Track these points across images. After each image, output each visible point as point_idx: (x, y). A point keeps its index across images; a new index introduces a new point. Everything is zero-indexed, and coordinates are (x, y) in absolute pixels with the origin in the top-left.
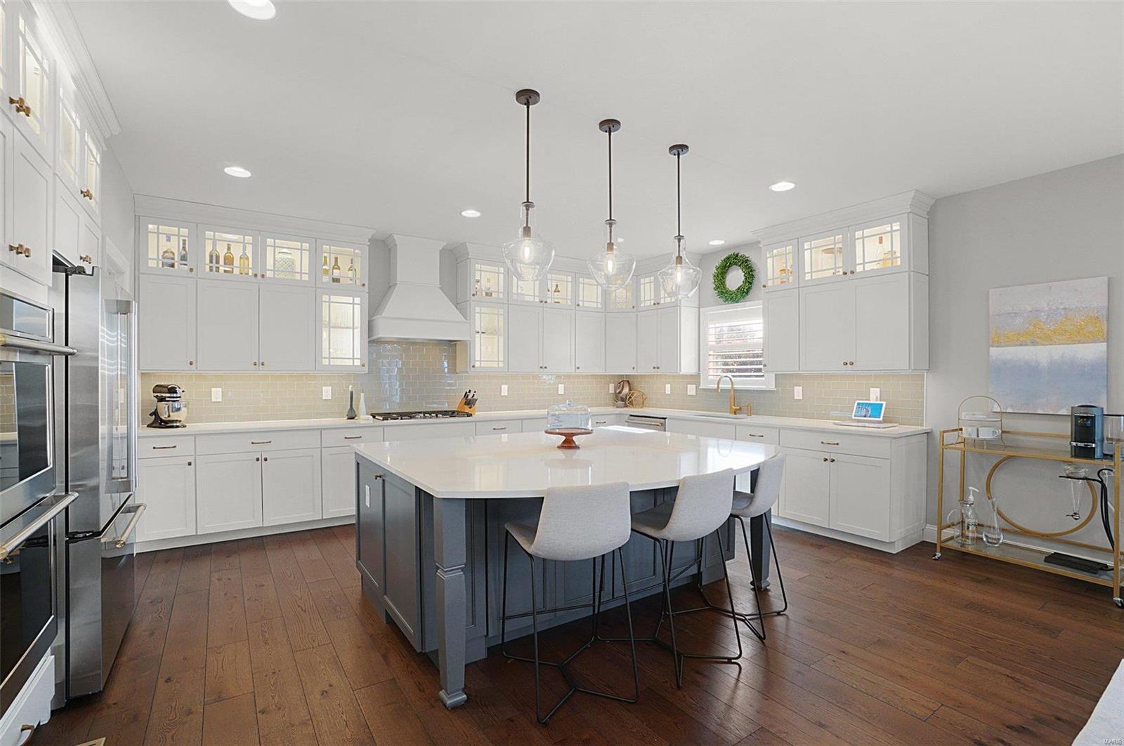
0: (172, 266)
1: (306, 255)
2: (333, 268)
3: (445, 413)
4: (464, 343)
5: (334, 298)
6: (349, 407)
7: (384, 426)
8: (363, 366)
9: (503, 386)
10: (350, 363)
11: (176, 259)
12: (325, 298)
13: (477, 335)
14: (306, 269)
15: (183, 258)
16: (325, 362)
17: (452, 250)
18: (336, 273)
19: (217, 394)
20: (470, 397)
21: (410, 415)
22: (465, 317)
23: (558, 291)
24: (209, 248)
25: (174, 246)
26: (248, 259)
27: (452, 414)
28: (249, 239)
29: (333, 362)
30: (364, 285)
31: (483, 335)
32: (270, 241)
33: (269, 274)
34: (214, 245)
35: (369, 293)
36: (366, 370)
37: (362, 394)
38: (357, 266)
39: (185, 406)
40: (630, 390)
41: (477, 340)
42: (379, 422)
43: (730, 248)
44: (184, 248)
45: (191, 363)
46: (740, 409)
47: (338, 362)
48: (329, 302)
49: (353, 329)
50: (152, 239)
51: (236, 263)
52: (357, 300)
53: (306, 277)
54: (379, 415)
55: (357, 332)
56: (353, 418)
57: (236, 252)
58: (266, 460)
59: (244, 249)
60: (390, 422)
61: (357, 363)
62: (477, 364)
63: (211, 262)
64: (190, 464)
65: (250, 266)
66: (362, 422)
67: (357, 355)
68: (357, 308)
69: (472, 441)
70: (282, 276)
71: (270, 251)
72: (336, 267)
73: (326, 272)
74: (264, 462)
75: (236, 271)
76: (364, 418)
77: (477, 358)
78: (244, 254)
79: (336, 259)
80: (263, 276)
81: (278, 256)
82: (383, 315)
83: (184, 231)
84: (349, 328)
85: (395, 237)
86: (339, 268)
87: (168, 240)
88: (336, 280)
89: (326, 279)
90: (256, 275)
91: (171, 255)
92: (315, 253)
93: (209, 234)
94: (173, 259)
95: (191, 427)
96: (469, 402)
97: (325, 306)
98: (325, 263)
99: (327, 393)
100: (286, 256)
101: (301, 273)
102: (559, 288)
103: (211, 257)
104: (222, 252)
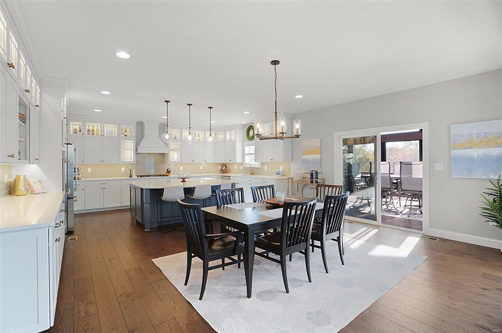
0: (77, 133)
1: (116, 128)
2: (125, 132)
3: (160, 175)
4: (167, 154)
5: (125, 141)
6: (130, 174)
7: (140, 179)
8: (134, 161)
9: (181, 167)
10: (130, 160)
11: (78, 131)
12: (122, 141)
13: (171, 151)
14: (116, 133)
15: (80, 131)
16: (122, 160)
17: (163, 124)
18: (126, 133)
19: (89, 170)
20: (169, 170)
21: (149, 176)
22: (167, 146)
23: (199, 136)
24: (87, 128)
25: (77, 127)
26: (99, 130)
27: (164, 175)
28: (99, 125)
29: (125, 160)
30: (134, 137)
31: (173, 151)
32: (105, 125)
33: (105, 135)
34: (89, 127)
35: (136, 139)
36: (135, 162)
37: (134, 170)
38: (132, 130)
39: (81, 173)
40: (226, 167)
41: (171, 153)
42: (139, 178)
43: (250, 124)
44: (80, 128)
45: (83, 161)
46: (252, 173)
47: (126, 160)
48: (124, 142)
49: (131, 150)
50: (71, 126)
51: (95, 131)
52: (132, 141)
53: (116, 135)
54: (139, 176)
55: (132, 151)
56: (131, 177)
57: (95, 128)
58: (105, 188)
59: (98, 127)
60: (142, 178)
61: (132, 160)
62: (171, 160)
63: (88, 132)
64: (83, 189)
65: (100, 132)
66: (134, 178)
67: (132, 158)
68: (132, 144)
69: (169, 184)
70: (109, 135)
71: (105, 128)
72: (126, 131)
73: (122, 133)
74: (104, 189)
75: (95, 134)
76: (134, 177)
77: (171, 158)
78: (98, 129)
79: (126, 129)
80: (103, 135)
81: (108, 129)
82: (140, 146)
83: (80, 123)
84: (129, 150)
85: (144, 122)
86: (126, 132)
87: (75, 125)
88: (125, 136)
89: (123, 135)
90: (101, 135)
91: (76, 130)
92: (119, 128)
93: (88, 124)
94: (77, 131)
95: (82, 179)
96: (169, 172)
97: (122, 143)
98: (122, 131)
99: (123, 169)
100: (110, 129)
101: (115, 134)
102: (200, 135)
103: (88, 130)
104: (91, 128)
